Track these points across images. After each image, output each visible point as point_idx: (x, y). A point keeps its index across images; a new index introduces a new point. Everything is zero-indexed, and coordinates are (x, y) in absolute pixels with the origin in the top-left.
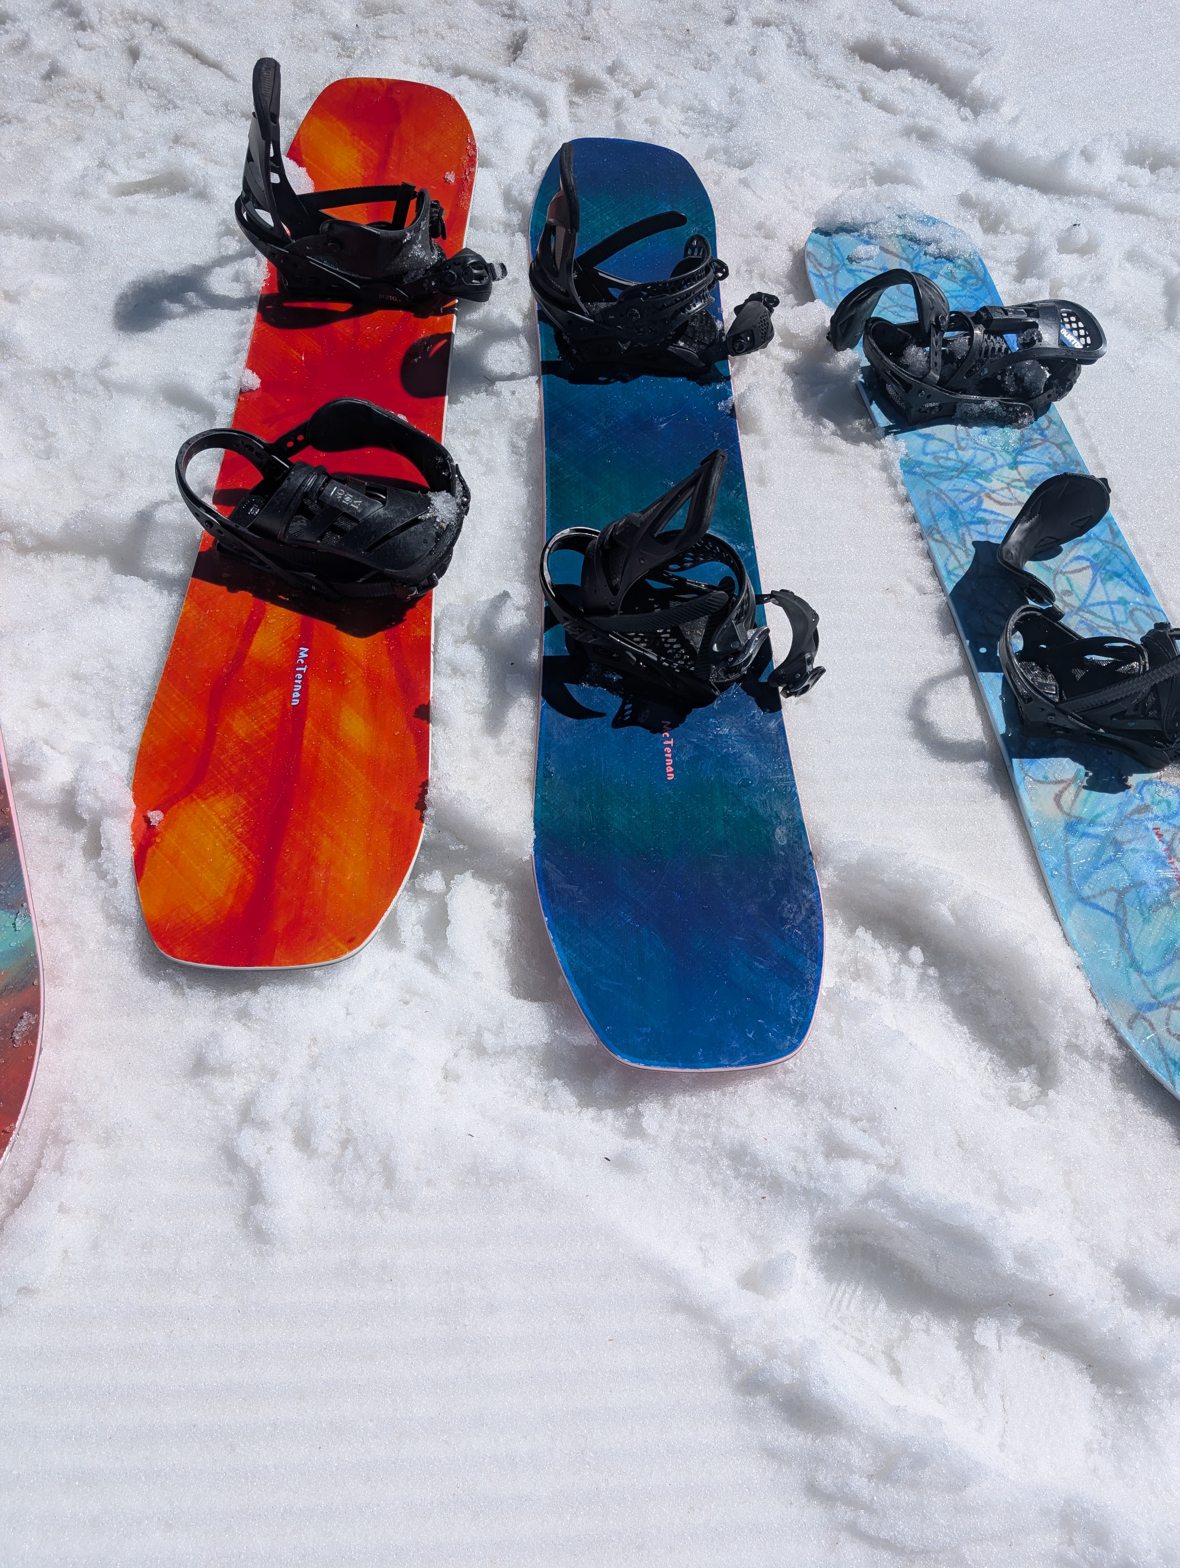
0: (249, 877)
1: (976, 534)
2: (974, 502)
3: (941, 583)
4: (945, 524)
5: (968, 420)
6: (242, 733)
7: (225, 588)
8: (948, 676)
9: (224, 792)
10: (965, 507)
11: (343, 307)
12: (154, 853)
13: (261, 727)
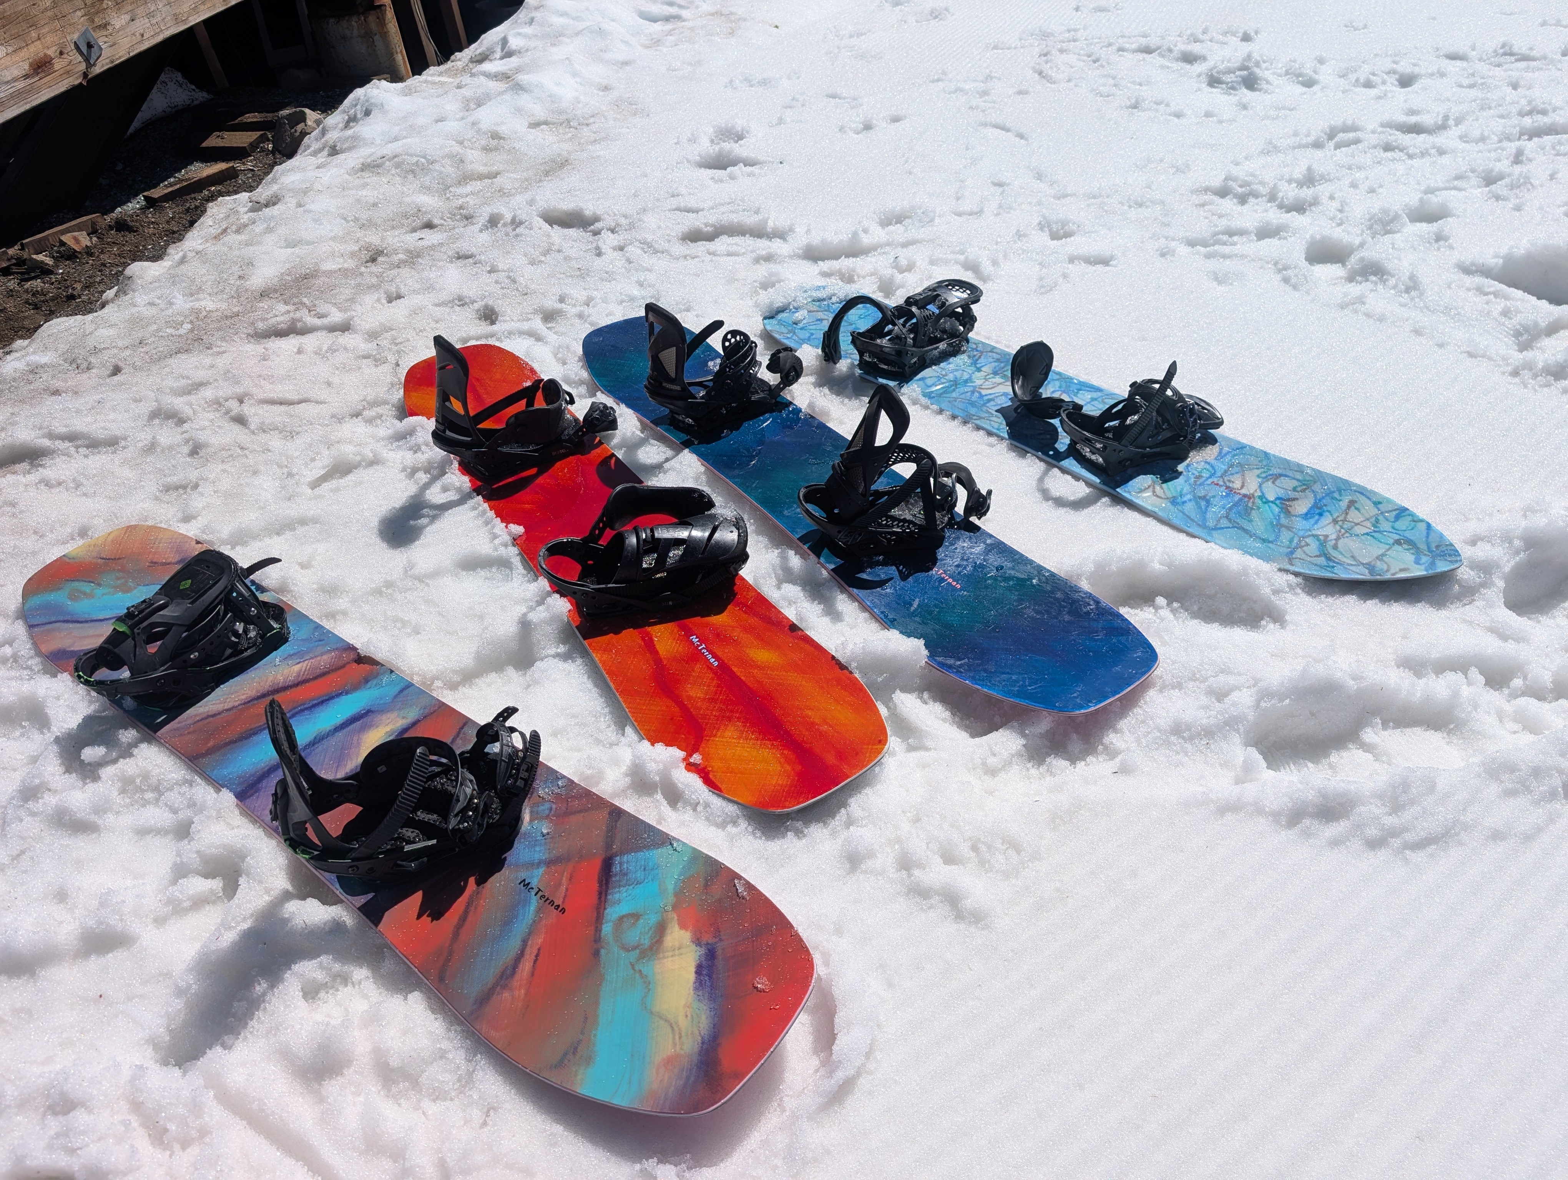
0: (786, 752)
1: (993, 408)
2: (977, 394)
3: (998, 436)
4: (973, 411)
5: (936, 361)
6: (700, 695)
7: (612, 635)
8: (1045, 473)
9: (722, 727)
10: (974, 398)
11: (533, 471)
12: (714, 776)
13: (709, 686)
